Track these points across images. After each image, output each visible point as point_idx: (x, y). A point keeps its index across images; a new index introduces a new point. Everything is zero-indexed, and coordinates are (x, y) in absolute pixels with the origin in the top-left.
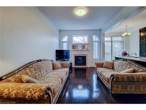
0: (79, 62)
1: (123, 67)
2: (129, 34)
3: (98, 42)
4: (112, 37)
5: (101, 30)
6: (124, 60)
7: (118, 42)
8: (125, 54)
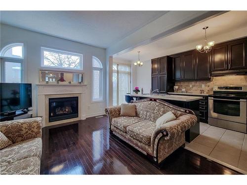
0: (61, 112)
1: (155, 112)
2: (142, 64)
3: (100, 69)
4: (118, 65)
5: (105, 49)
6: (151, 100)
7: (125, 73)
8: (137, 91)
